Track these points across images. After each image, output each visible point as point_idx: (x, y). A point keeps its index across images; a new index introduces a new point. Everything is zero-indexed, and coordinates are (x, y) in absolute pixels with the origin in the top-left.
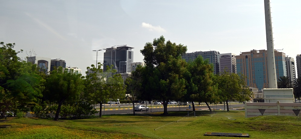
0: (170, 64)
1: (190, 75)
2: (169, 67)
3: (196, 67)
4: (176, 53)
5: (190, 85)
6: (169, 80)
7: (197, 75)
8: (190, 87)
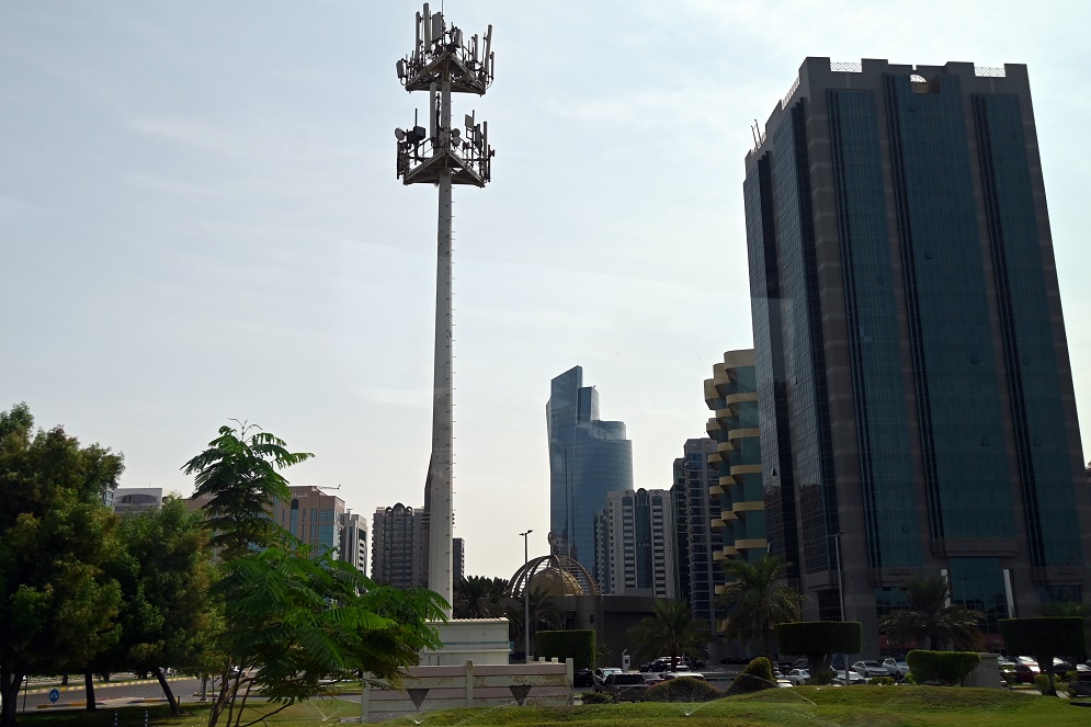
0: (63, 524)
1: (136, 566)
2: (55, 533)
3: (161, 539)
4: (81, 479)
5: (135, 608)
6: (54, 584)
7: (163, 569)
8: (131, 617)
